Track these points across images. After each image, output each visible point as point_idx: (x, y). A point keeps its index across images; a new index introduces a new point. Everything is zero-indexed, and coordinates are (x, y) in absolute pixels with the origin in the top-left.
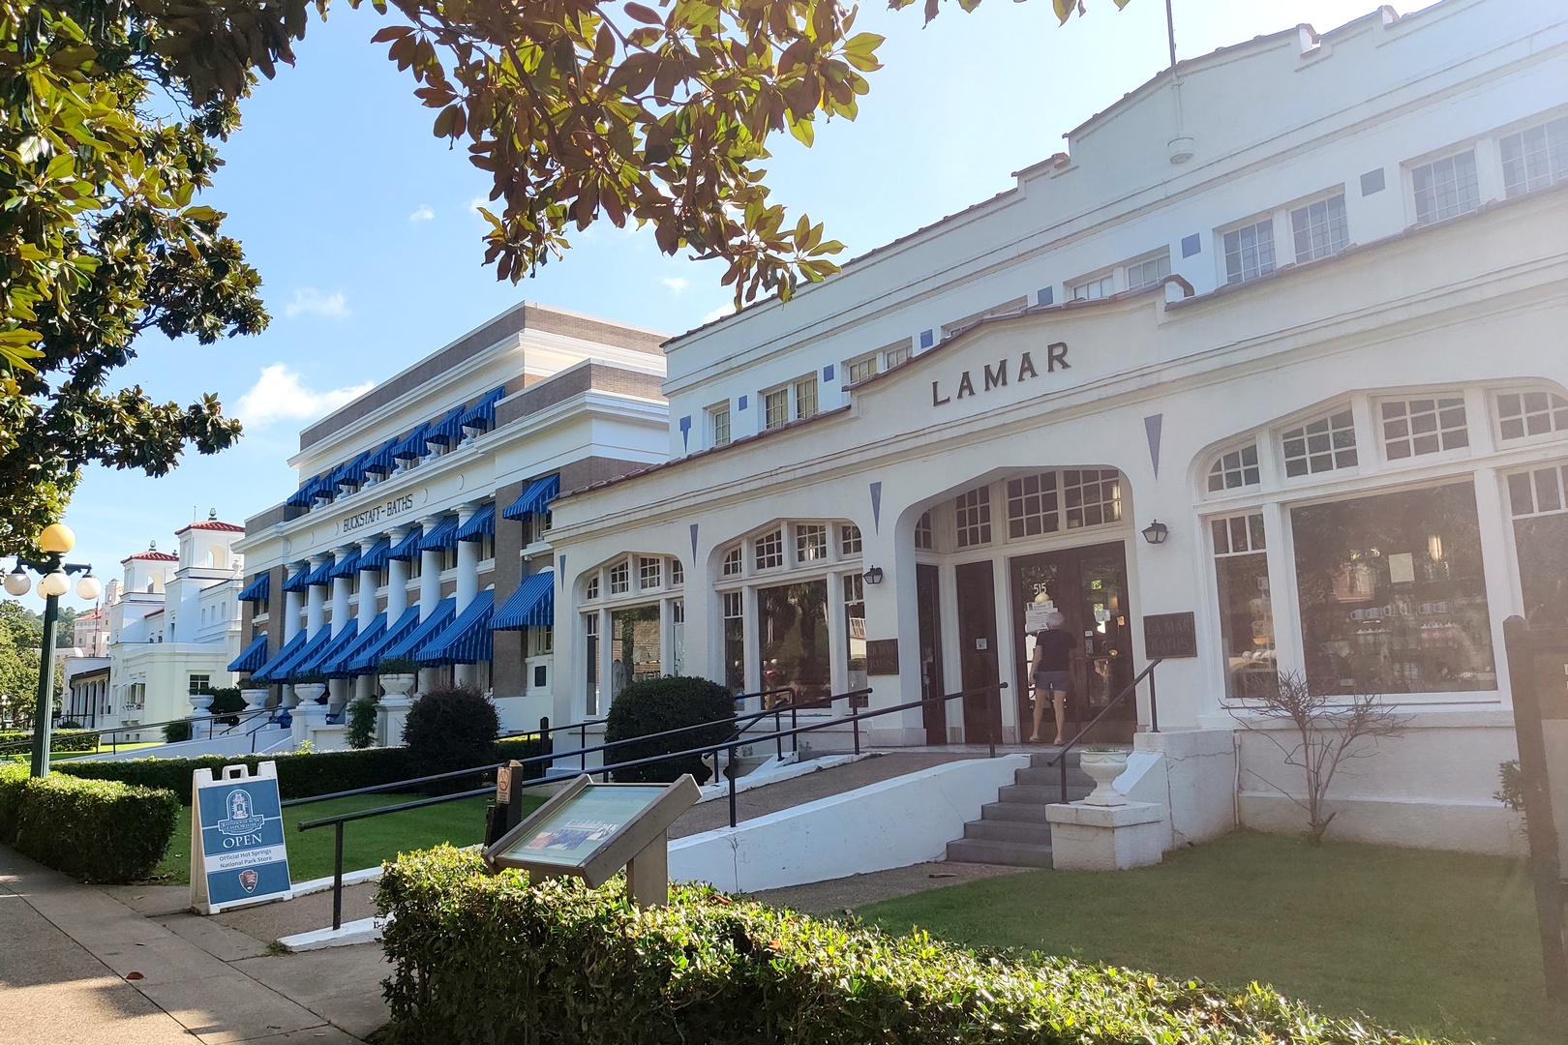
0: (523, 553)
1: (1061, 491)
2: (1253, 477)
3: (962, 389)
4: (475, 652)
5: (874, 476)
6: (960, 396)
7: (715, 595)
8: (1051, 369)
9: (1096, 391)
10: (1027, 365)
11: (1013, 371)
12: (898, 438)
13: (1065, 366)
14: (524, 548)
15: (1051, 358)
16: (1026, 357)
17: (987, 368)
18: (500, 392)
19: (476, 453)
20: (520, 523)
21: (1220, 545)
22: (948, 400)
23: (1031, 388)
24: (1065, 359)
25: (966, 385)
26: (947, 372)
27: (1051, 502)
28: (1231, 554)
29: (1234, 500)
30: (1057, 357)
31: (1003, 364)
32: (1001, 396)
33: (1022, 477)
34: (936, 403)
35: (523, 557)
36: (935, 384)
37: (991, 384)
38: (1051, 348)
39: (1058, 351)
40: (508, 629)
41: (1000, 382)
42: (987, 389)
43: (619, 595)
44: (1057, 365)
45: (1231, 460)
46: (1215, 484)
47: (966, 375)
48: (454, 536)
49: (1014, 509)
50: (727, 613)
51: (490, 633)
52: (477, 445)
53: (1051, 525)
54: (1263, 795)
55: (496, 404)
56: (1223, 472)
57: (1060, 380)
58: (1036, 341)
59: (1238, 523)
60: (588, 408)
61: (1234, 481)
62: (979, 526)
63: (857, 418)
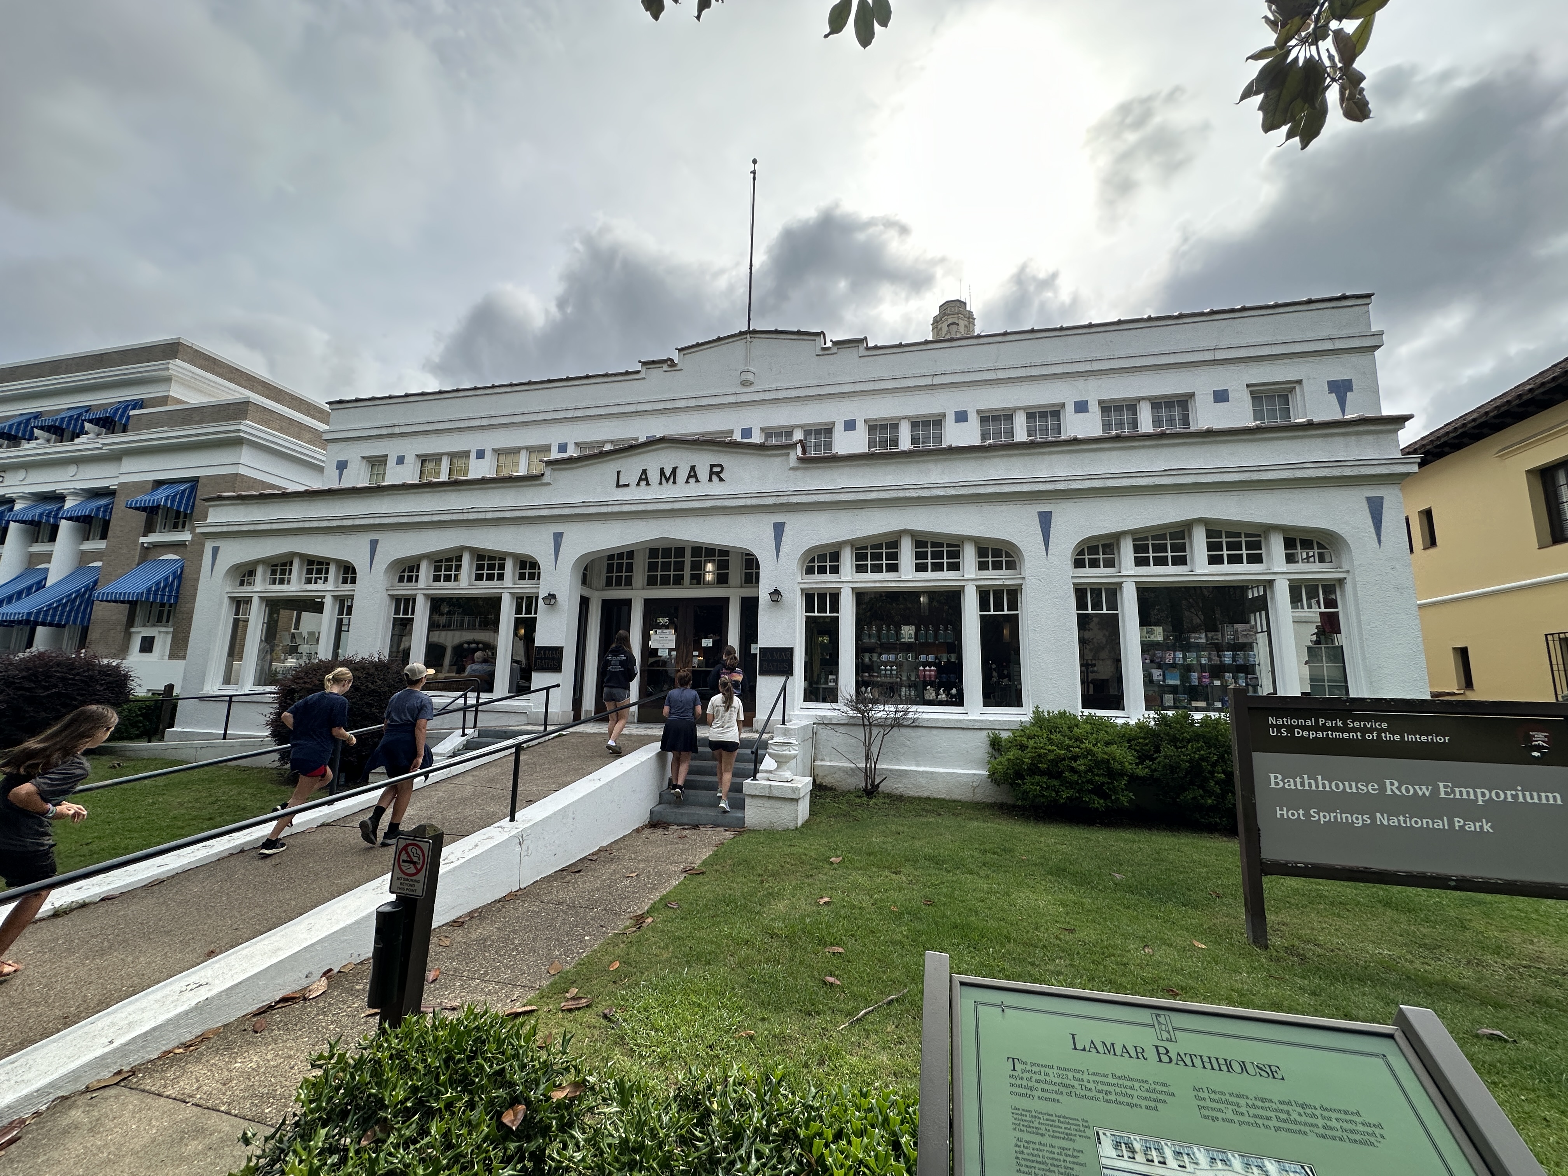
0: (142, 540)
1: (688, 560)
2: (835, 570)
3: (641, 479)
4: (69, 616)
5: (558, 528)
6: (638, 484)
7: (387, 599)
8: (710, 480)
9: (744, 500)
10: (693, 474)
11: (682, 475)
12: (585, 504)
13: (721, 480)
14: (145, 535)
15: (712, 473)
16: (693, 468)
17: (662, 469)
18: (139, 404)
19: (101, 448)
20: (144, 514)
21: (809, 608)
22: (628, 485)
23: (693, 489)
24: (721, 475)
25: (644, 477)
26: (631, 468)
27: (680, 566)
28: (816, 614)
29: (823, 581)
30: (716, 472)
31: (674, 470)
32: (669, 491)
33: (673, 546)
34: (618, 486)
35: (143, 543)
36: (619, 472)
37: (664, 481)
38: (712, 466)
39: (717, 469)
40: (115, 602)
41: (671, 480)
42: (661, 483)
43: (278, 587)
44: (714, 478)
45: (822, 557)
46: (810, 571)
47: (644, 471)
48: (57, 514)
49: (652, 567)
50: (397, 612)
51: (90, 603)
52: (102, 442)
53: (678, 581)
54: (828, 763)
55: (132, 413)
56: (816, 564)
57: (716, 488)
58: (703, 461)
59: (822, 596)
60: (241, 434)
61: (822, 570)
62: (624, 574)
63: (549, 484)
